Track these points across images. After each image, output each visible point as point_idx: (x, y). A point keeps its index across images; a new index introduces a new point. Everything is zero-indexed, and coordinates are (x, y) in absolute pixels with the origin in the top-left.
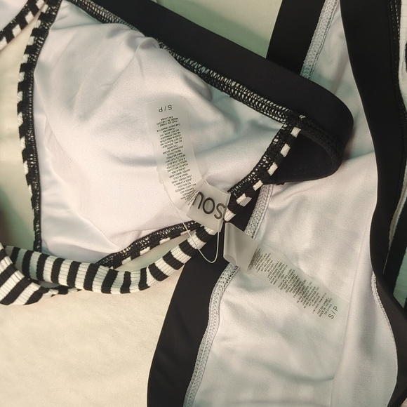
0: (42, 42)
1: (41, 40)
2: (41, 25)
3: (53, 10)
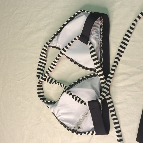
1: (90, 77)
2: (93, 75)
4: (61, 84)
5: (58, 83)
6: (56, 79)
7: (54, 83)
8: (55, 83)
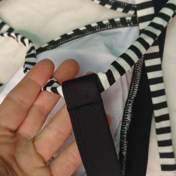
0: (109, 28)
1: (110, 27)
2: (118, 22)
3: (130, 24)
4: (22, 40)
5: (17, 35)
6: (14, 26)
7: (6, 35)
8: (9, 35)
